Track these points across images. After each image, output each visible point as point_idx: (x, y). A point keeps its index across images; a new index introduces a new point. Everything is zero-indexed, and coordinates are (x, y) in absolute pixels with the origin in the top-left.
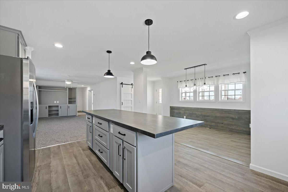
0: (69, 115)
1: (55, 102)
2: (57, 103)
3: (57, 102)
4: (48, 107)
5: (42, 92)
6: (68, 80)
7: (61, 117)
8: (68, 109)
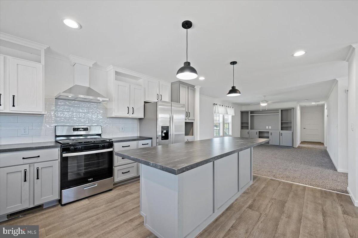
0: (281, 145)
1: (267, 127)
2: (269, 129)
3: (269, 127)
4: (258, 132)
5: (255, 117)
6: (263, 102)
7: (272, 145)
8: (281, 136)
